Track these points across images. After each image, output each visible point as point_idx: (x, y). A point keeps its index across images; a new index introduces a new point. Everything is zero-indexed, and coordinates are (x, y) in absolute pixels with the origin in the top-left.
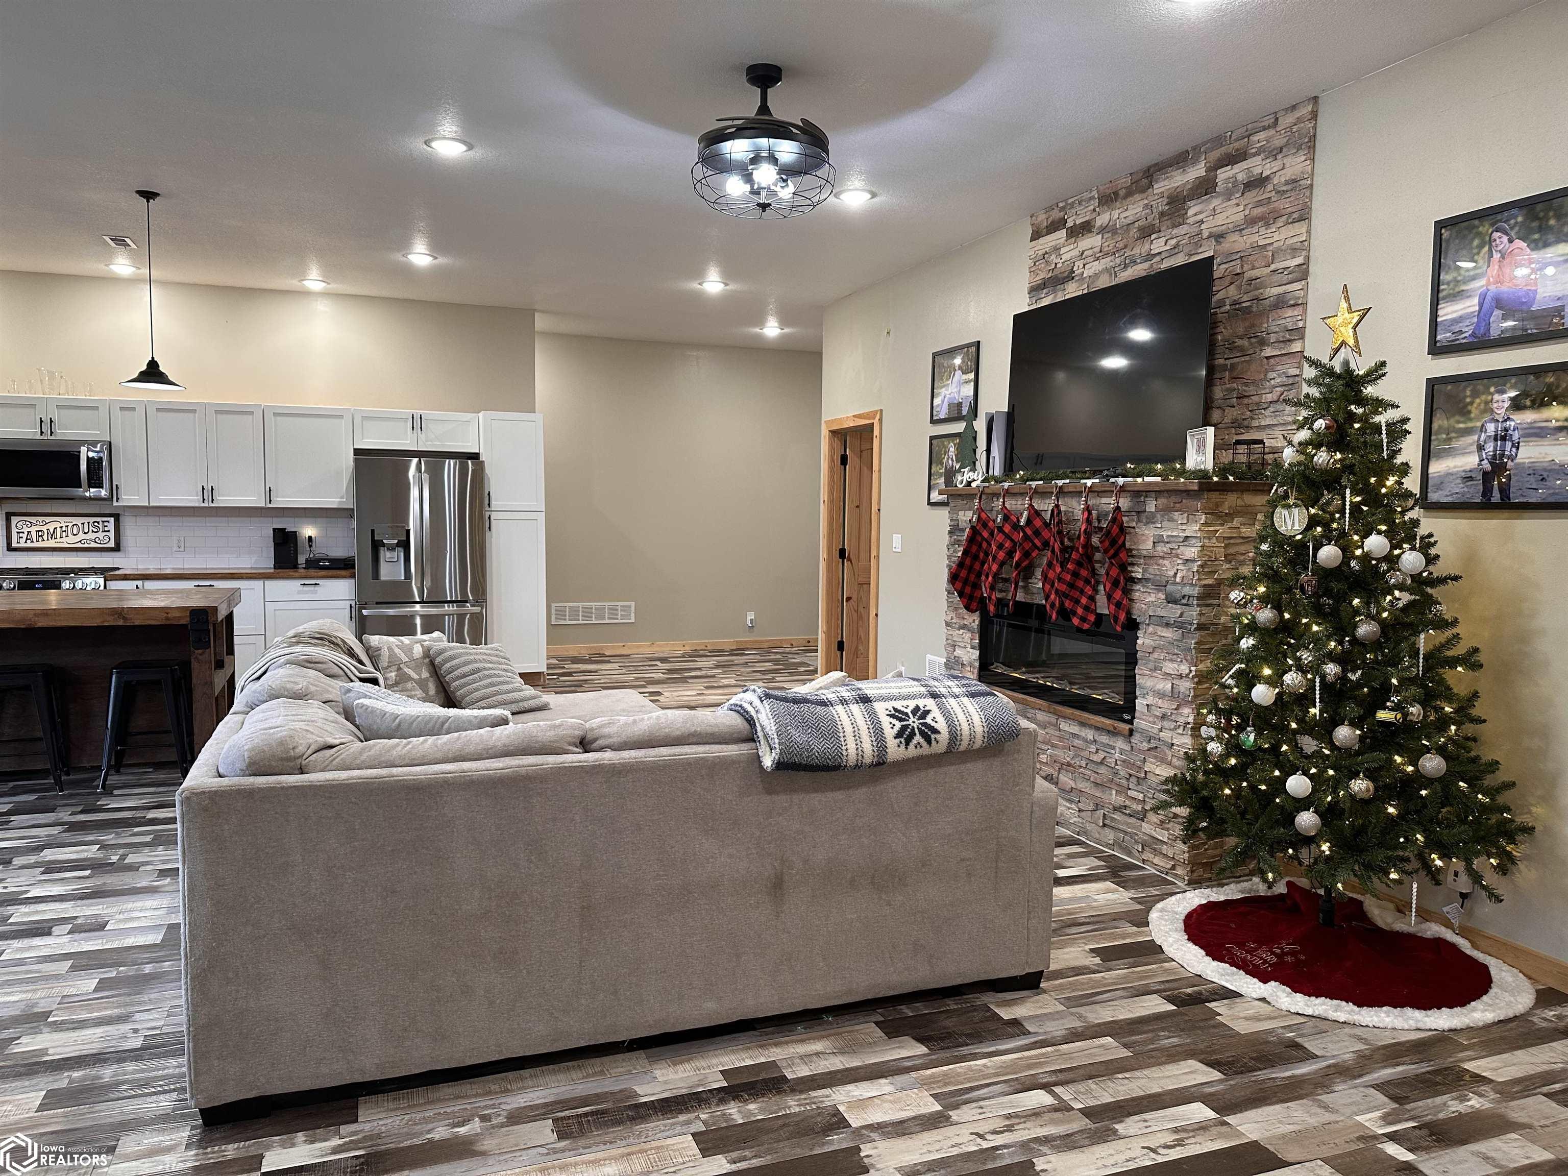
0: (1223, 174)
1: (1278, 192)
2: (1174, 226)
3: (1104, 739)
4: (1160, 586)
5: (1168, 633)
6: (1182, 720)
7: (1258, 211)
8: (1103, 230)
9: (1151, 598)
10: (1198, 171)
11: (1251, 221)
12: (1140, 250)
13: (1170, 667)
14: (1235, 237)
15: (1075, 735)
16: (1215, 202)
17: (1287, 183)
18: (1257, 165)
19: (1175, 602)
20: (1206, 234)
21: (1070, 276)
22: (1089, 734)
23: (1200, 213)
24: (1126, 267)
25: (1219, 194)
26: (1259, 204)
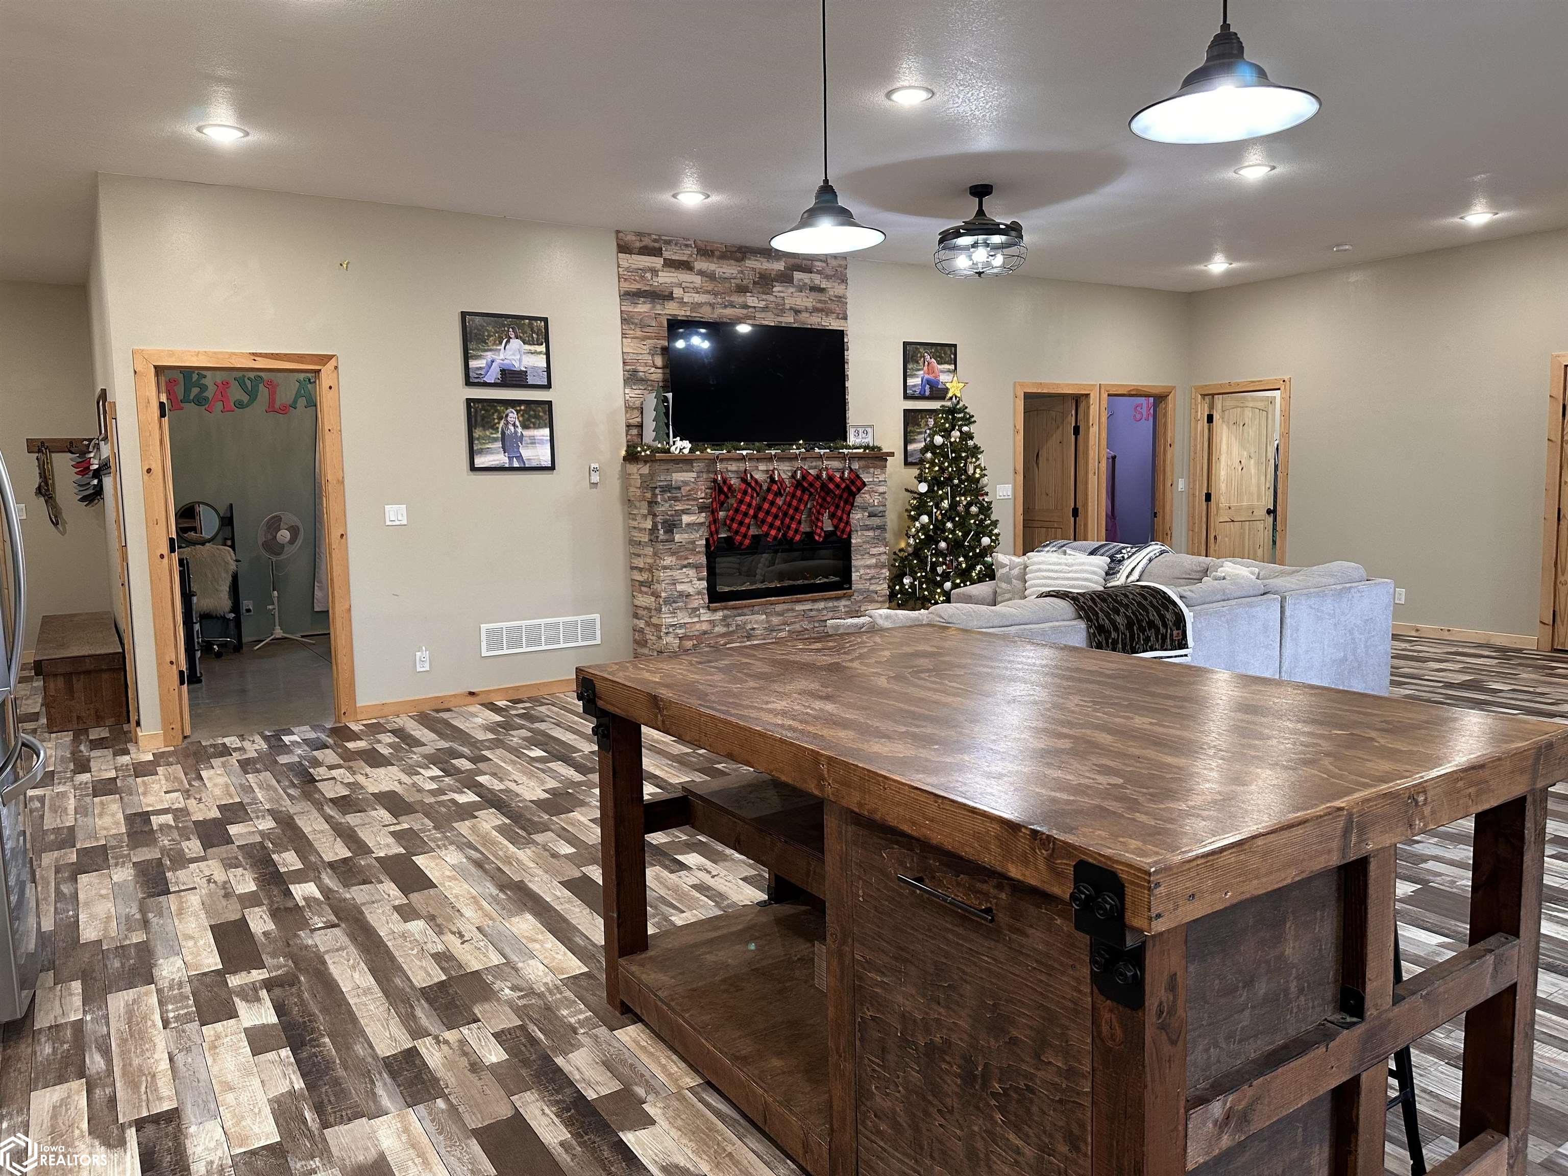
0: (797, 275)
1: (830, 299)
2: (764, 293)
3: (830, 604)
4: (864, 509)
5: (871, 533)
6: (883, 576)
7: (819, 305)
8: (701, 273)
9: (859, 516)
10: (779, 266)
11: (816, 310)
12: (737, 299)
13: (874, 551)
14: (808, 315)
15: (811, 610)
16: (792, 290)
17: (836, 296)
18: (817, 279)
19: (875, 516)
20: (788, 307)
21: (670, 297)
22: (821, 605)
23: (782, 292)
24: (726, 307)
25: (794, 286)
26: (820, 301)
